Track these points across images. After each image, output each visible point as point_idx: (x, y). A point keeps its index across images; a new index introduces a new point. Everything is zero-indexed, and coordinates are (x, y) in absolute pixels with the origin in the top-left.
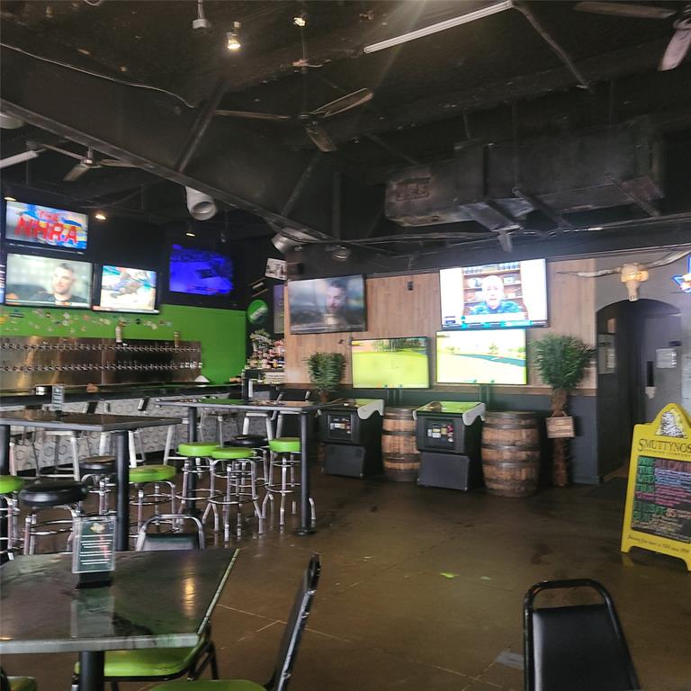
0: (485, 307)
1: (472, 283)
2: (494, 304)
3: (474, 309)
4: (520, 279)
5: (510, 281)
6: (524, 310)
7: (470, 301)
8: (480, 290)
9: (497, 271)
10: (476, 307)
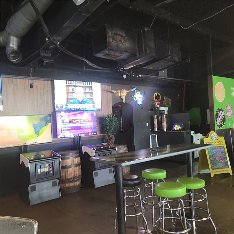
0: (77, 101)
1: (71, 89)
2: (80, 100)
3: (72, 101)
4: (92, 90)
5: (87, 90)
6: (93, 103)
7: (70, 97)
8: (74, 92)
9: (82, 85)
10: (73, 100)
